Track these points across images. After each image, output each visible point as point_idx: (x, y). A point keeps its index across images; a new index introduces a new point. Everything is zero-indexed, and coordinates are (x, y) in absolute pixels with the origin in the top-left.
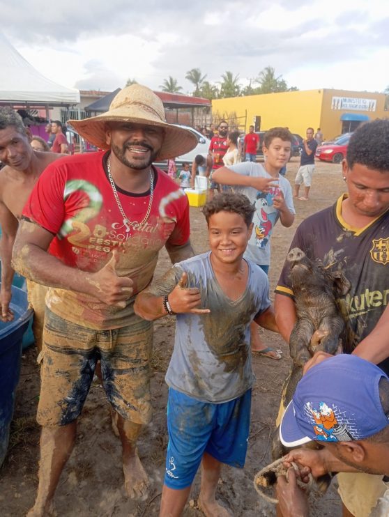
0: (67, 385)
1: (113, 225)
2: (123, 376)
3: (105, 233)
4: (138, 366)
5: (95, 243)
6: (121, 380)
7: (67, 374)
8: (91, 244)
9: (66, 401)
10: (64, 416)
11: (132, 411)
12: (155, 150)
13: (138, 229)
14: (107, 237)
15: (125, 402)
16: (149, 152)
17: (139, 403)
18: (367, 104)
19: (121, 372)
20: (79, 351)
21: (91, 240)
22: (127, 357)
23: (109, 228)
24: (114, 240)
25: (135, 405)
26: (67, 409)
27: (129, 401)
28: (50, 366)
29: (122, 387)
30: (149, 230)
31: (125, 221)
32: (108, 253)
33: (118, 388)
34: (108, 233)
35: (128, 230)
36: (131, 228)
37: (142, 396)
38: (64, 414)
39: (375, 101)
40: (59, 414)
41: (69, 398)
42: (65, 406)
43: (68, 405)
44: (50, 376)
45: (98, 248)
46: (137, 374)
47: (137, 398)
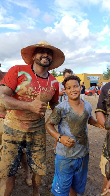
0: (12, 157)
1: (35, 88)
2: (36, 154)
3: (32, 90)
4: (42, 148)
5: (28, 95)
6: (35, 155)
7: (12, 153)
8: (27, 95)
9: (11, 165)
10: (10, 172)
11: (39, 170)
12: (51, 61)
13: (44, 90)
14: (33, 92)
15: (36, 165)
16: (49, 61)
17: (42, 165)
18: (98, 78)
19: (35, 152)
20: (18, 142)
21: (27, 93)
22: (37, 145)
23: (34, 89)
24: (35, 93)
25: (41, 167)
26: (11, 169)
27: (38, 165)
28: (5, 150)
29: (35, 159)
30: (48, 91)
31: (40, 87)
32: (33, 99)
33: (33, 159)
34: (33, 91)
35: (40, 90)
36: (42, 89)
37: (43, 162)
38: (10, 171)
39: (100, 77)
40: (8, 171)
41: (13, 164)
42: (11, 167)
43: (12, 167)
44: (5, 154)
45: (29, 97)
46: (42, 152)
47: (41, 163)
